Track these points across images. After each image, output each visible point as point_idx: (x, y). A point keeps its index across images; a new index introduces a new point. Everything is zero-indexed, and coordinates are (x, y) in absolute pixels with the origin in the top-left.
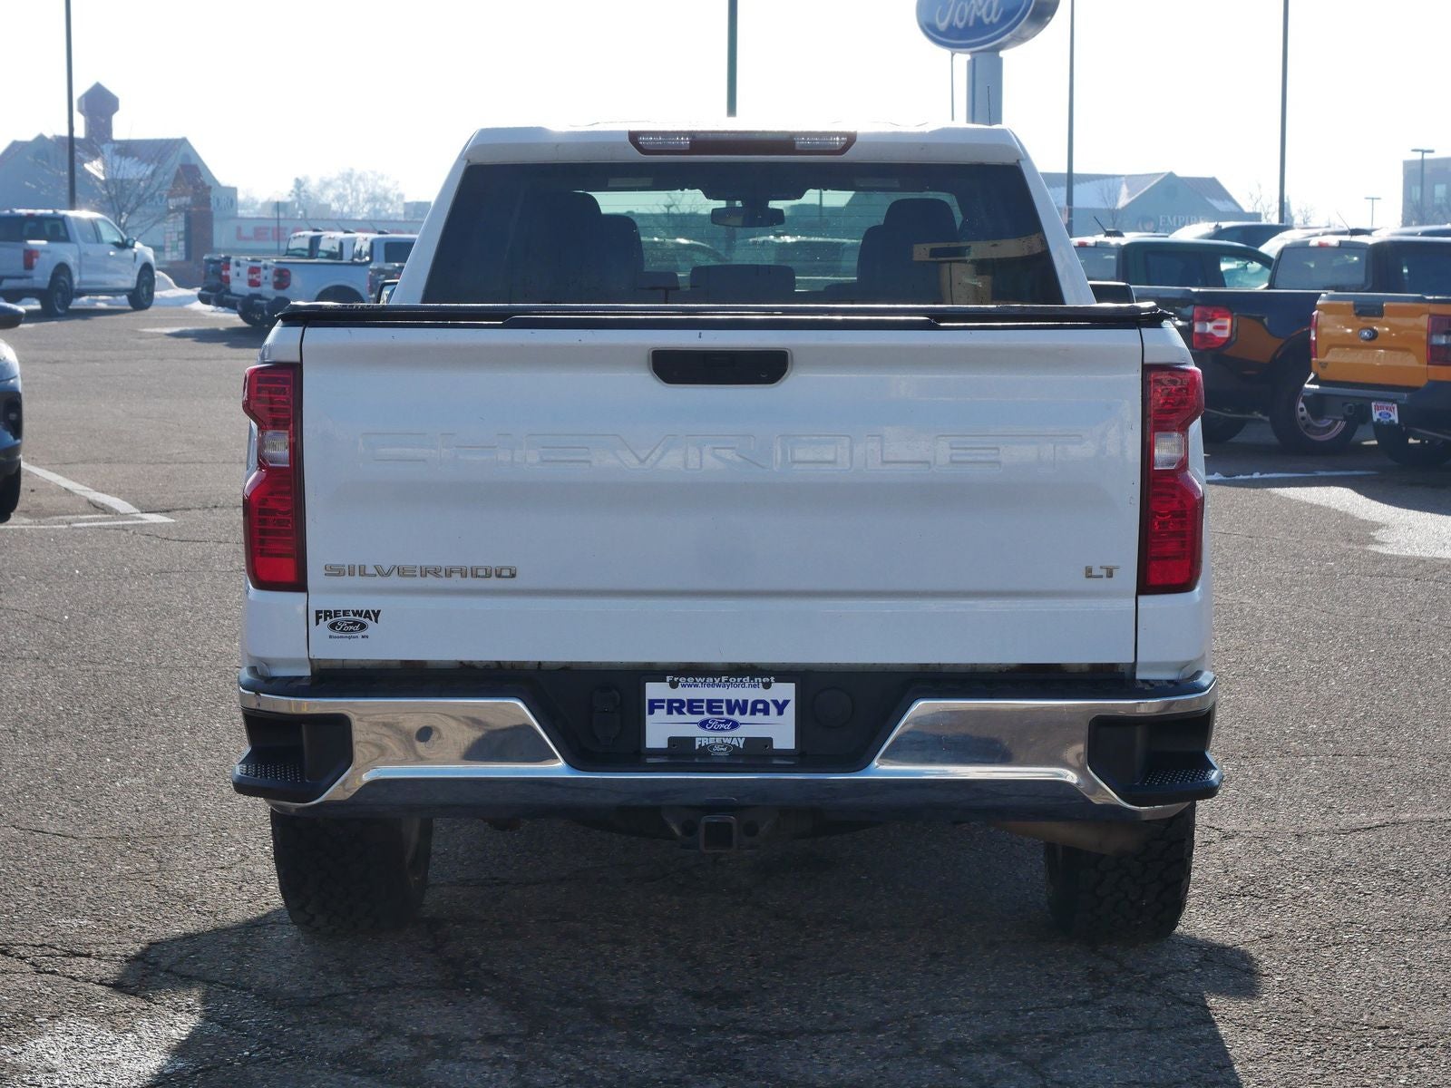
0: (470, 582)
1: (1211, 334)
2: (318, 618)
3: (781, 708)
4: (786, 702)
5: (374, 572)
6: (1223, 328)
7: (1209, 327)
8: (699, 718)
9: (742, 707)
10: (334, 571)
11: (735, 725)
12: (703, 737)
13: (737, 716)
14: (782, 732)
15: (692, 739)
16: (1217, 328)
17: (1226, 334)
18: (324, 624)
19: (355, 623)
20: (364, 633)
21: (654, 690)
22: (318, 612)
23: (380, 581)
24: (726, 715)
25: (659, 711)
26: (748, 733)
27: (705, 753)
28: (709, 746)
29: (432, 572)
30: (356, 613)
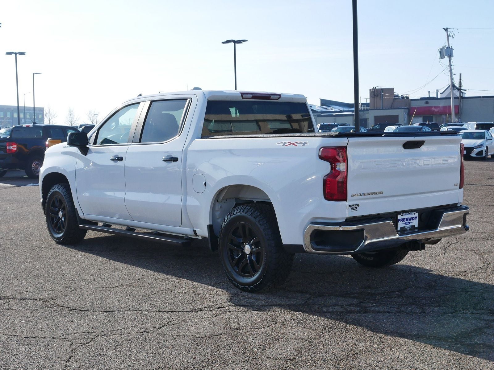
0: (376, 196)
1: (12, 149)
2: (349, 207)
3: (416, 218)
4: (417, 217)
5: (360, 195)
6: (15, 148)
7: (11, 147)
8: (404, 222)
9: (410, 219)
10: (353, 195)
11: (410, 223)
12: (406, 226)
13: (410, 221)
14: (415, 223)
15: (404, 227)
16: (13, 147)
17: (15, 149)
18: (350, 208)
19: (355, 207)
20: (357, 209)
21: (400, 217)
22: (349, 205)
23: (361, 197)
24: (408, 221)
25: (400, 222)
26: (411, 224)
27: (406, 230)
28: (407, 228)
29: (369, 194)
30: (356, 205)
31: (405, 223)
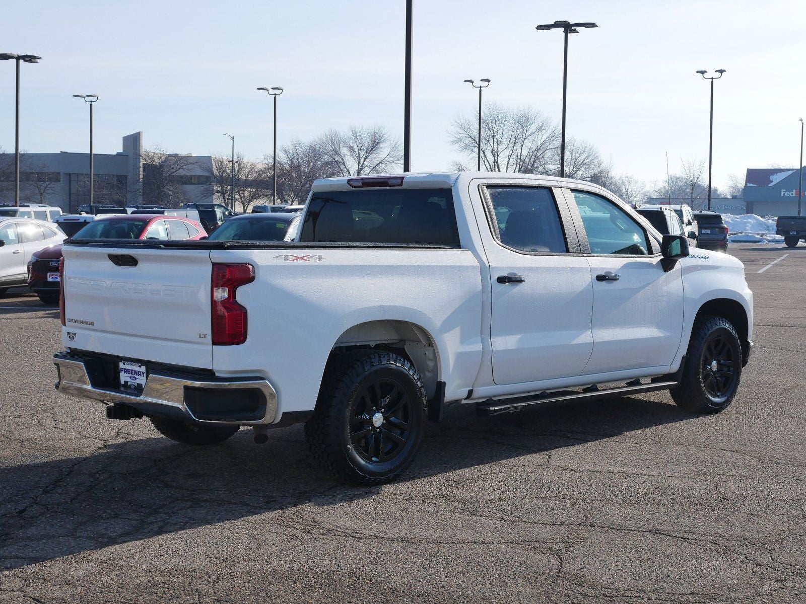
2: (67, 334)
4: (144, 372)
5: (74, 321)
8: (129, 375)
9: (136, 373)
10: (69, 320)
11: (135, 378)
12: (131, 382)
13: (137, 377)
15: (128, 382)
18: (68, 336)
19: (73, 337)
20: (74, 340)
21: (121, 365)
22: (67, 332)
24: (133, 374)
25: (123, 372)
26: (138, 381)
27: (130, 387)
28: (130, 385)
29: (82, 322)
30: (73, 334)
31: (130, 377)
